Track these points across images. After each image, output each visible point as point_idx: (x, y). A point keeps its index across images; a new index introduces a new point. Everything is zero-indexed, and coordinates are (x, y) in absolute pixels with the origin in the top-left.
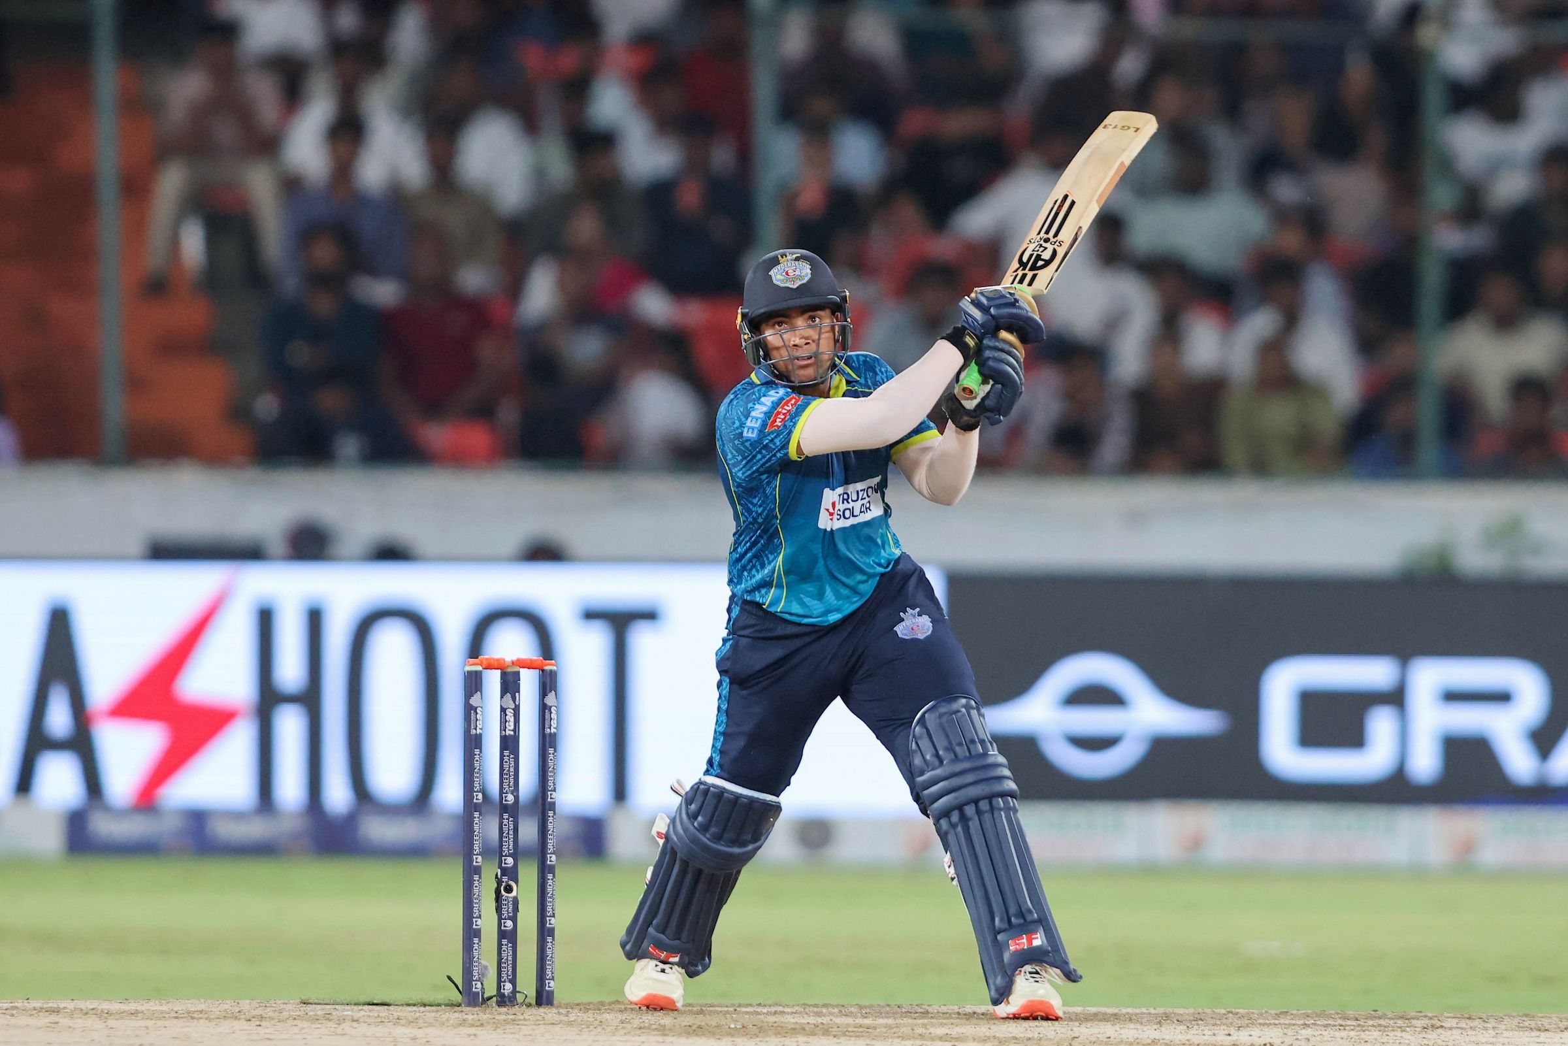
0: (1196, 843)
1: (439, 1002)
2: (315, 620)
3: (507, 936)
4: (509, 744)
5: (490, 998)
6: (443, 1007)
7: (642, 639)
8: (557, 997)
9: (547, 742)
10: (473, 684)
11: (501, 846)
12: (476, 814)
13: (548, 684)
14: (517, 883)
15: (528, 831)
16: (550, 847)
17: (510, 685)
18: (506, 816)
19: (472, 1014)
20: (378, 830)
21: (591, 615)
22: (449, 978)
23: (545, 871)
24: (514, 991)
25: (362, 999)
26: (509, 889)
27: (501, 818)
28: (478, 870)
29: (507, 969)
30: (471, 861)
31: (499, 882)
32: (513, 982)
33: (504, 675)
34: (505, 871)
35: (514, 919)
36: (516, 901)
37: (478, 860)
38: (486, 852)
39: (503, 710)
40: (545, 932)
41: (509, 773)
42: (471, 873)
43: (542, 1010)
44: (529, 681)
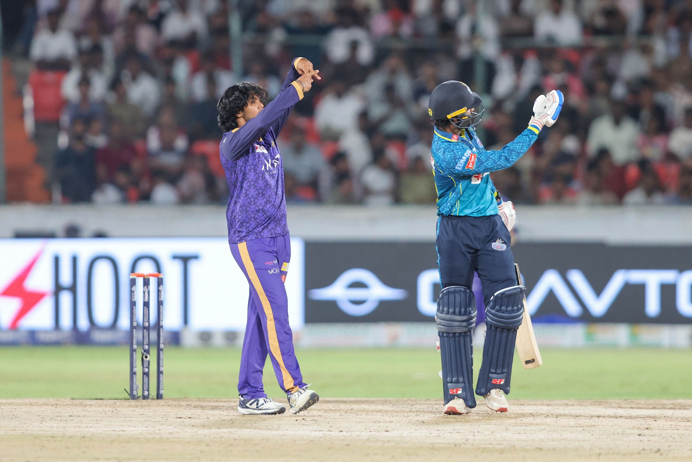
0: (395, 338)
1: (121, 398)
2: (74, 260)
3: (146, 374)
4: (146, 304)
5: (140, 397)
6: (123, 400)
7: (194, 267)
8: (164, 397)
9: (160, 303)
10: (133, 282)
11: (143, 341)
12: (134, 330)
13: (160, 282)
14: (149, 354)
15: (153, 336)
16: (161, 341)
17: (146, 283)
18: (145, 330)
19: (133, 402)
20: (98, 336)
21: (175, 257)
22: (125, 390)
23: (159, 350)
24: (149, 394)
25: (93, 397)
26: (146, 357)
27: (143, 332)
28: (135, 350)
29: (146, 386)
30: (132, 347)
31: (143, 355)
32: (148, 391)
33: (144, 279)
34: (145, 351)
35: (148, 368)
36: (149, 362)
37: (135, 347)
38: (138, 344)
39: (144, 292)
40: (159, 373)
41: (146, 315)
42: (132, 351)
43: (159, 401)
44: (153, 281)
